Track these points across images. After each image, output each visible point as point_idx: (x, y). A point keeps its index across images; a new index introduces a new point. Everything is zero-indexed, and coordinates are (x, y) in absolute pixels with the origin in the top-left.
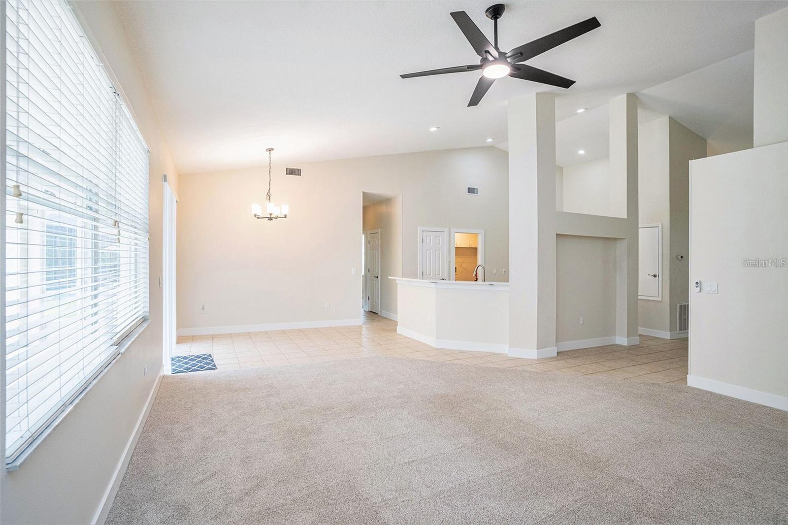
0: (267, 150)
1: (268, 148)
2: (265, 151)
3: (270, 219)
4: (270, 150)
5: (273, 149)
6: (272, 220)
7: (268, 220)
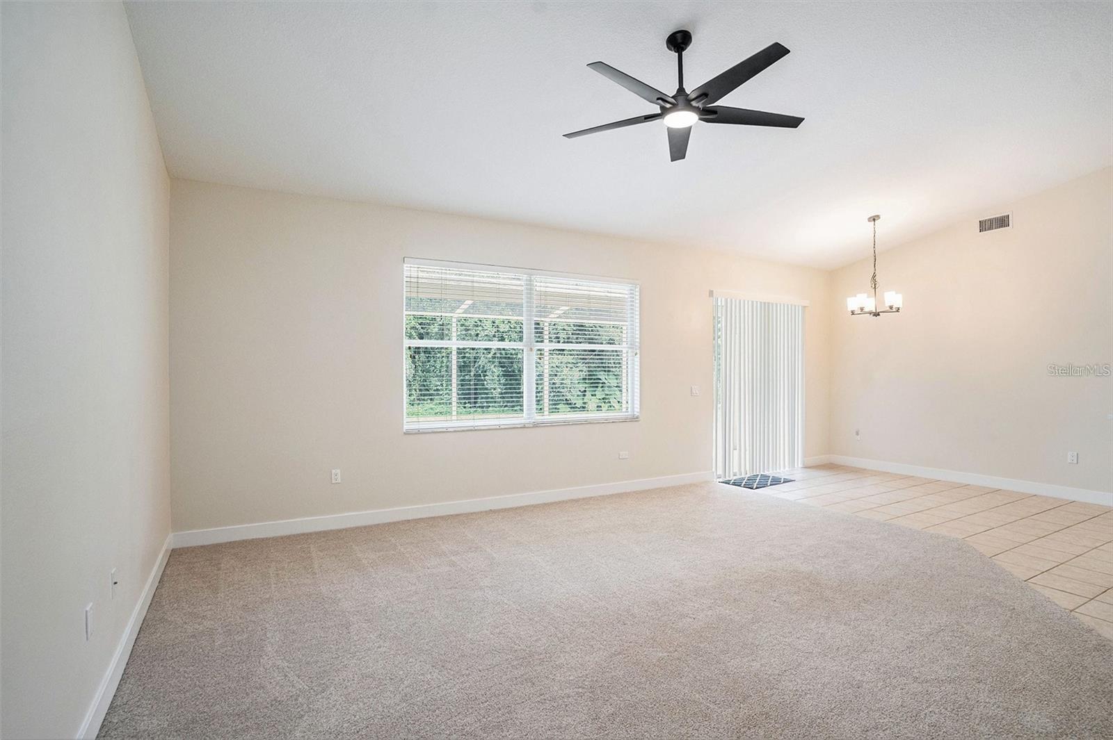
0: (869, 220)
1: (870, 216)
2: (867, 220)
3: (876, 314)
4: (874, 219)
5: (878, 217)
6: (879, 315)
7: (874, 315)
